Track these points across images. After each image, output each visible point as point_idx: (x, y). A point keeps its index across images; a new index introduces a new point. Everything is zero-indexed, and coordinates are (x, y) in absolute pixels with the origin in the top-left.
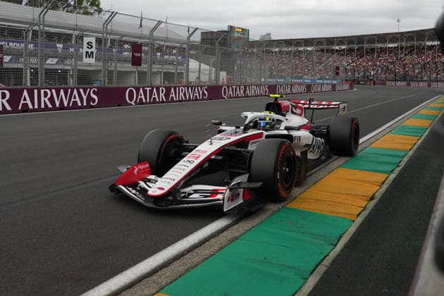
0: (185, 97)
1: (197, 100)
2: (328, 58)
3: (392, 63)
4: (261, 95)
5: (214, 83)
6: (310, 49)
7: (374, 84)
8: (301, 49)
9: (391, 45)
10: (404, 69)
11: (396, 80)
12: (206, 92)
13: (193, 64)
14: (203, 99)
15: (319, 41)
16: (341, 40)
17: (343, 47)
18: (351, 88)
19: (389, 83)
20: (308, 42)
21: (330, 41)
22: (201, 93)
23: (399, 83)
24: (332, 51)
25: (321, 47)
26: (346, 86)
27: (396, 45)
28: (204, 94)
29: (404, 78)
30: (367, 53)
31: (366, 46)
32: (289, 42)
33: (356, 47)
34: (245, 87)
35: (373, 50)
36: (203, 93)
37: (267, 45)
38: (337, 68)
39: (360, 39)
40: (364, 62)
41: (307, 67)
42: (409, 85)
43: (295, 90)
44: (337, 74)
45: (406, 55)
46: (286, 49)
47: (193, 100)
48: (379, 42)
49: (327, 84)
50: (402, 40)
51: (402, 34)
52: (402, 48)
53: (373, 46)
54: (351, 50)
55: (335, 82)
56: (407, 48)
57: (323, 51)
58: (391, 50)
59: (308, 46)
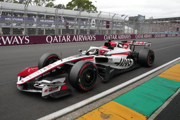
0: (123, 38)
1: (127, 39)
2: (174, 25)
4: (149, 38)
5: (133, 34)
6: (167, 22)
8: (164, 22)
13: (126, 27)
14: (129, 39)
15: (171, 19)
20: (166, 19)
24: (176, 22)
25: (172, 21)
28: (129, 37)
32: (159, 20)
34: (144, 35)
37: (151, 21)
38: (178, 28)
41: (166, 28)
43: (161, 36)
44: (178, 30)
46: (158, 22)
49: (174, 34)
55: (177, 33)
57: (172, 22)
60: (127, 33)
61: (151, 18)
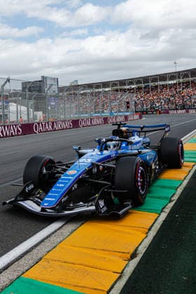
0: (3, 134)
1: (13, 136)
2: (121, 96)
3: (172, 96)
4: (66, 129)
6: (107, 89)
7: (160, 113)
8: (101, 90)
9: (171, 82)
10: (183, 100)
11: (177, 109)
12: (20, 129)
14: (18, 135)
15: (114, 84)
16: (131, 82)
17: (133, 87)
18: (141, 117)
19: (171, 112)
20: (105, 85)
21: (122, 83)
22: (16, 130)
23: (179, 111)
24: (125, 90)
25: (116, 88)
26: (137, 117)
27: (175, 82)
28: (18, 131)
29: (183, 107)
30: (152, 89)
31: (151, 84)
32: (90, 86)
33: (143, 85)
34: (53, 123)
35: (156, 87)
36: (18, 129)
37: (73, 90)
38: (128, 103)
39: (146, 79)
40: (150, 97)
41: (106, 103)
42: (187, 112)
43: (94, 123)
44: (128, 107)
45: (183, 89)
46: (89, 91)
47: (9, 136)
48: (160, 80)
49: (120, 116)
50: (179, 78)
51: (179, 73)
52: (179, 84)
53: (156, 84)
54: (139, 89)
55: (128, 114)
56: (183, 83)
57: (117, 90)
58: (171, 86)
59: (105, 88)
60: (15, 119)
61: (73, 82)
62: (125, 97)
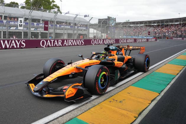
3: (176, 30)
7: (168, 38)
9: (176, 23)
11: (177, 37)
16: (154, 22)
17: (155, 24)
18: (156, 40)
19: (174, 38)
21: (150, 22)
23: (178, 38)
26: (154, 40)
27: (178, 23)
29: (181, 36)
30: (165, 26)
31: (165, 24)
33: (161, 24)
35: (168, 25)
39: (162, 21)
40: (164, 30)
42: (183, 39)
45: (182, 27)
48: (170, 22)
50: (180, 21)
51: (180, 18)
52: (180, 24)
53: (168, 24)
54: (158, 26)
56: (183, 24)
58: (176, 25)
59: (141, 24)
62: (151, 29)
